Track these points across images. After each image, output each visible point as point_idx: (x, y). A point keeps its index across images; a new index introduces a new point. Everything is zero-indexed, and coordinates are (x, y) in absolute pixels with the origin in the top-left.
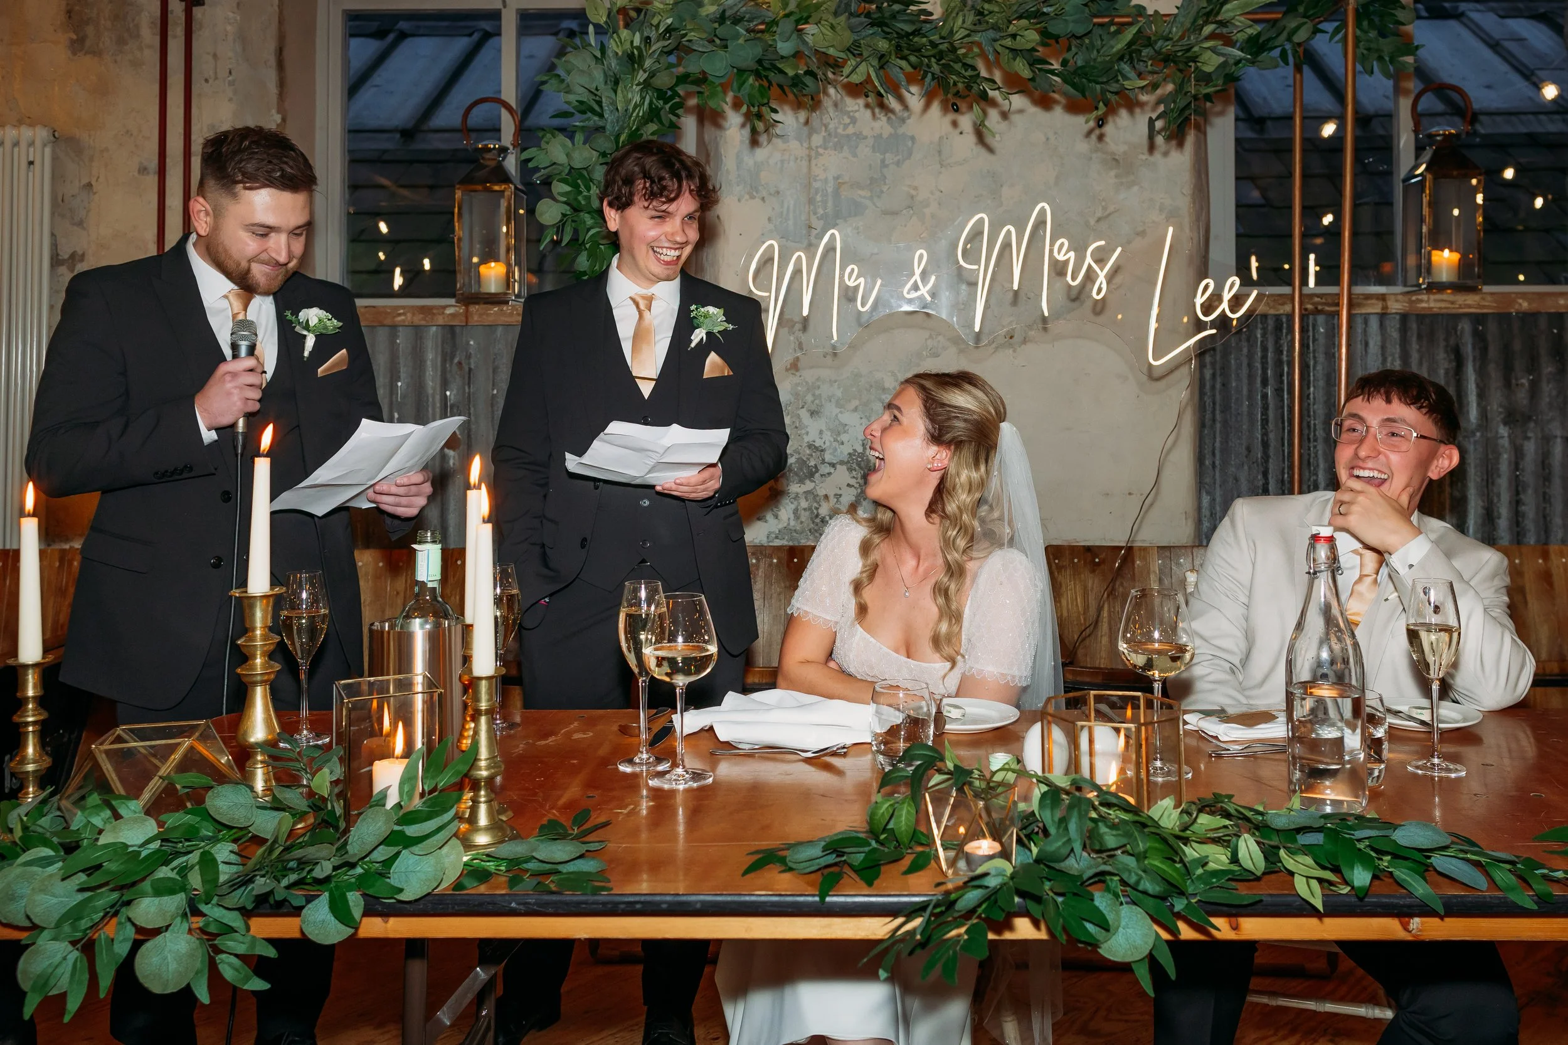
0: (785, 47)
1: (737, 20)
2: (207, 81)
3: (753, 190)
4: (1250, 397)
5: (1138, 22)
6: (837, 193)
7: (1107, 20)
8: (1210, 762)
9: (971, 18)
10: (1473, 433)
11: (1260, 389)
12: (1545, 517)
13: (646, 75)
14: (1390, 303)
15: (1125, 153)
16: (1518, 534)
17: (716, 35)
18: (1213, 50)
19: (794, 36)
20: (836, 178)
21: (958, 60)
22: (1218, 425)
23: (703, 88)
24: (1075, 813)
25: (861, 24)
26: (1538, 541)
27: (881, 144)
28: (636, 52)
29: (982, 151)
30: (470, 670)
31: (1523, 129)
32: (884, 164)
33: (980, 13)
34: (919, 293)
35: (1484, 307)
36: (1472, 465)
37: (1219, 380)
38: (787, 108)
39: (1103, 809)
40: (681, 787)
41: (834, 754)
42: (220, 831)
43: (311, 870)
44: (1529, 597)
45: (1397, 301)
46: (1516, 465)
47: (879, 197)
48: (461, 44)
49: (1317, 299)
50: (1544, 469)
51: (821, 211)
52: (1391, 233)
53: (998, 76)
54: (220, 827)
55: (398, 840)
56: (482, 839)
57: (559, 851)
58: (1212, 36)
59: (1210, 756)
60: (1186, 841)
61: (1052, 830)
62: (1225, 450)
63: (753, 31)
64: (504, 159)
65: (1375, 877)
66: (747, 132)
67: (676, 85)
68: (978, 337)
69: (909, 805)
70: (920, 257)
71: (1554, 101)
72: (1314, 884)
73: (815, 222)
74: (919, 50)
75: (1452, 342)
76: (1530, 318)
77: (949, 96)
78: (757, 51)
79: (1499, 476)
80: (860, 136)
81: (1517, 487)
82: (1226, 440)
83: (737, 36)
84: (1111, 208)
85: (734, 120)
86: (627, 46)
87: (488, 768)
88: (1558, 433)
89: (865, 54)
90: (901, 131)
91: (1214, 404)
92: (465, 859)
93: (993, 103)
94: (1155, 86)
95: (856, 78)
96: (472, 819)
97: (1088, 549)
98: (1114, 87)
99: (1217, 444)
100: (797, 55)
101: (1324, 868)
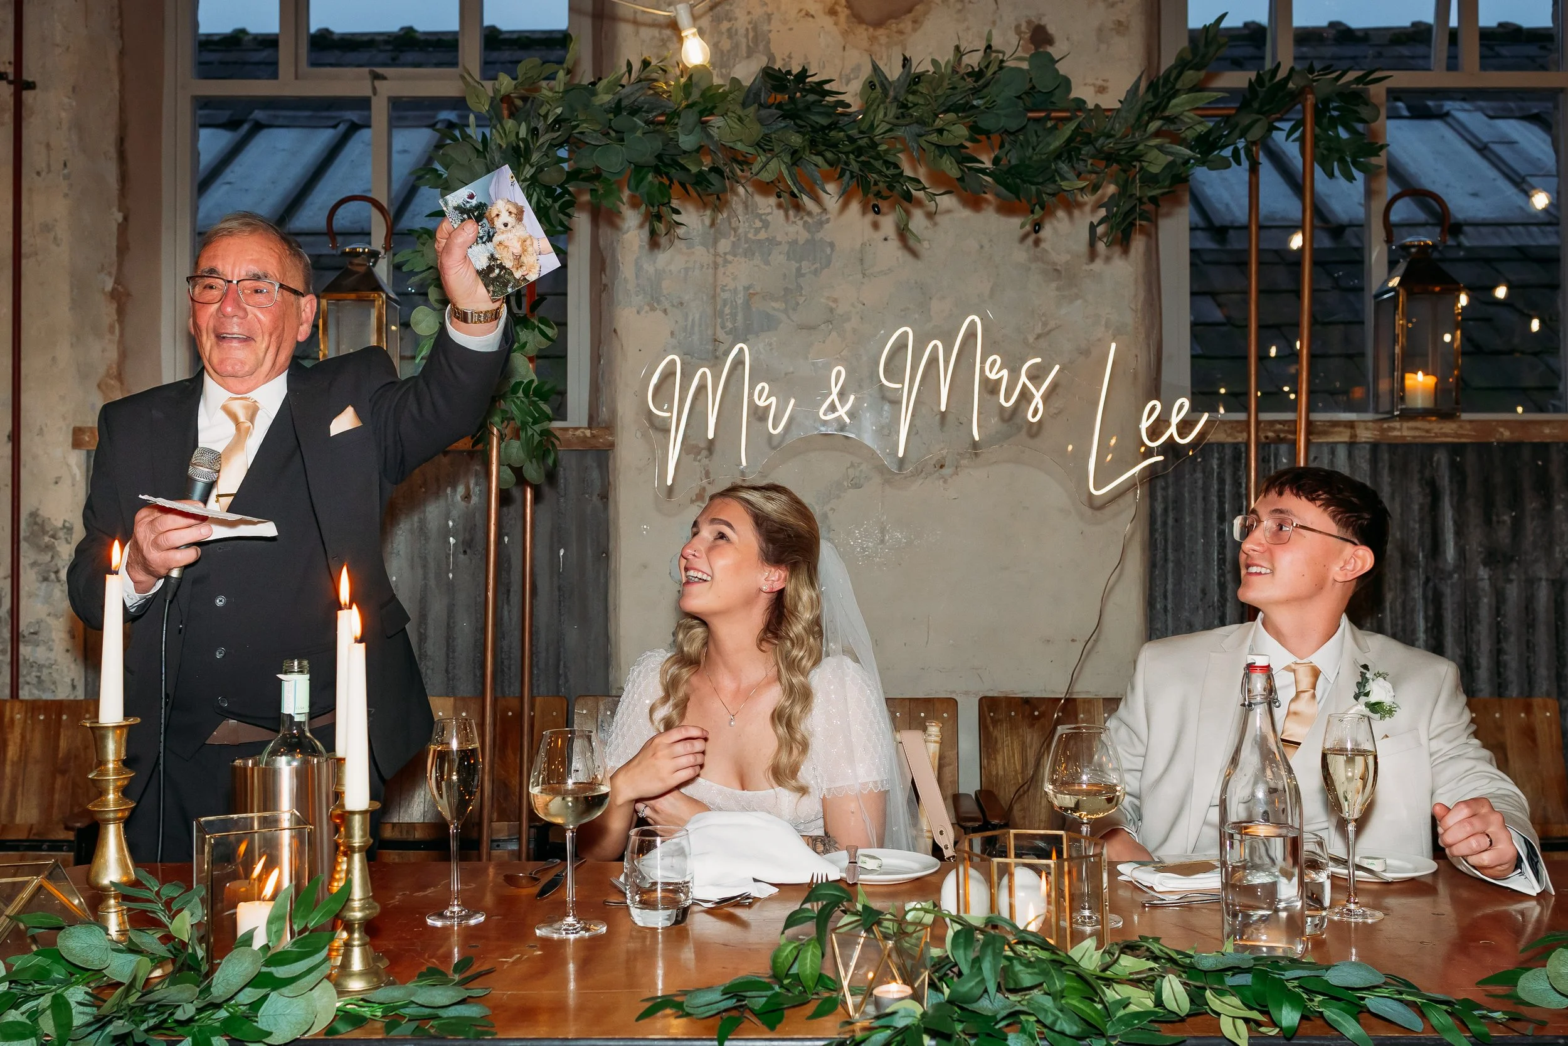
0: (687, 141)
1: (634, 111)
2: (38, 174)
3: (654, 301)
4: (1206, 534)
5: (1078, 117)
6: (747, 304)
7: (1043, 114)
8: (1144, 912)
9: (893, 111)
10: (1450, 576)
11: (1216, 526)
12: (1528, 667)
13: (533, 170)
14: (1358, 432)
15: (1067, 263)
16: (1500, 686)
17: (610, 127)
18: (1160, 148)
19: (698, 129)
20: (747, 288)
21: (878, 157)
22: (1171, 565)
23: (597, 185)
24: (989, 952)
25: (771, 116)
26: (1521, 693)
27: (796, 251)
28: (522, 145)
29: (908, 257)
30: (343, 806)
31: (1512, 242)
32: (799, 274)
33: (904, 106)
34: (836, 415)
35: (1463, 436)
36: (1449, 611)
37: (1171, 515)
38: (691, 208)
39: (1020, 948)
40: (572, 937)
41: (738, 905)
42: (72, 975)
43: (172, 1014)
44: (1510, 755)
45: (1367, 429)
46: (1498, 610)
47: (794, 309)
48: (324, 137)
49: (1279, 426)
50: (1527, 614)
51: (729, 325)
52: (1362, 355)
53: (922, 173)
54: (72, 969)
55: (264, 981)
56: (356, 985)
57: (439, 996)
58: (1157, 134)
59: (1144, 906)
60: (1109, 982)
61: (966, 970)
62: (1178, 593)
63: (652, 123)
64: (375, 263)
65: (1304, 1018)
66: (645, 233)
67: (567, 181)
68: (902, 462)
69: (815, 947)
70: (838, 375)
71: (1545, 210)
72: (1240, 1024)
73: (721, 335)
74: (835, 146)
75: (1427, 473)
76: (1511, 448)
77: (870, 196)
78: (657, 145)
79: (1479, 622)
80: (772, 242)
81: (1498, 634)
82: (1178, 582)
83: (635, 128)
84: (1052, 324)
85: (632, 222)
86: (513, 138)
87: (362, 909)
88: (1543, 574)
89: (777, 150)
90: (818, 236)
91: (1166, 541)
92: (338, 1005)
93: (919, 203)
94: (1095, 188)
95: (766, 176)
96: (346, 965)
97: (1027, 701)
98: (1051, 187)
99: (1170, 587)
100: (700, 149)
101: (1251, 1008)
